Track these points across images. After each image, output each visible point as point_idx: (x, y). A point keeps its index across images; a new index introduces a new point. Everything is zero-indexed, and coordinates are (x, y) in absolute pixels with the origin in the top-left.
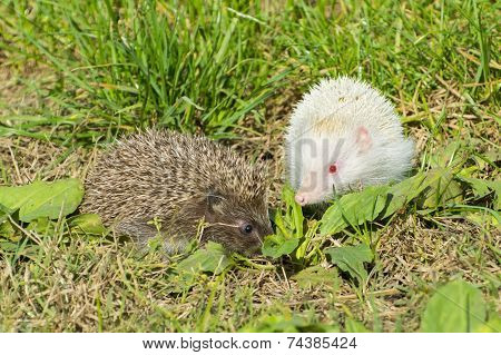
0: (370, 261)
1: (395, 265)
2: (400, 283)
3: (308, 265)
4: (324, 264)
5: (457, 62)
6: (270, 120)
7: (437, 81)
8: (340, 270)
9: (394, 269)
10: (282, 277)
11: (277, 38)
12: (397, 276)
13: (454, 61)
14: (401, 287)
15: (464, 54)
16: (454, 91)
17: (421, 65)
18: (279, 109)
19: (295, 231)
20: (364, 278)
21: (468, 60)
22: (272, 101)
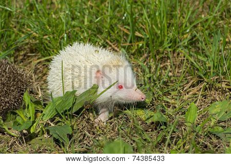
0: (71, 133)
1: (84, 136)
2: (87, 145)
3: (37, 136)
4: (46, 135)
5: (118, 33)
6: (17, 63)
7: (107, 43)
8: (54, 138)
9: (83, 138)
10: (23, 143)
11: (20, 21)
12: (85, 142)
13: (116, 32)
14: (87, 147)
15: (122, 28)
16: (116, 48)
17: (98, 34)
18: (21, 57)
19: (30, 118)
20: (68, 143)
21: (123, 32)
22: (17, 53)
